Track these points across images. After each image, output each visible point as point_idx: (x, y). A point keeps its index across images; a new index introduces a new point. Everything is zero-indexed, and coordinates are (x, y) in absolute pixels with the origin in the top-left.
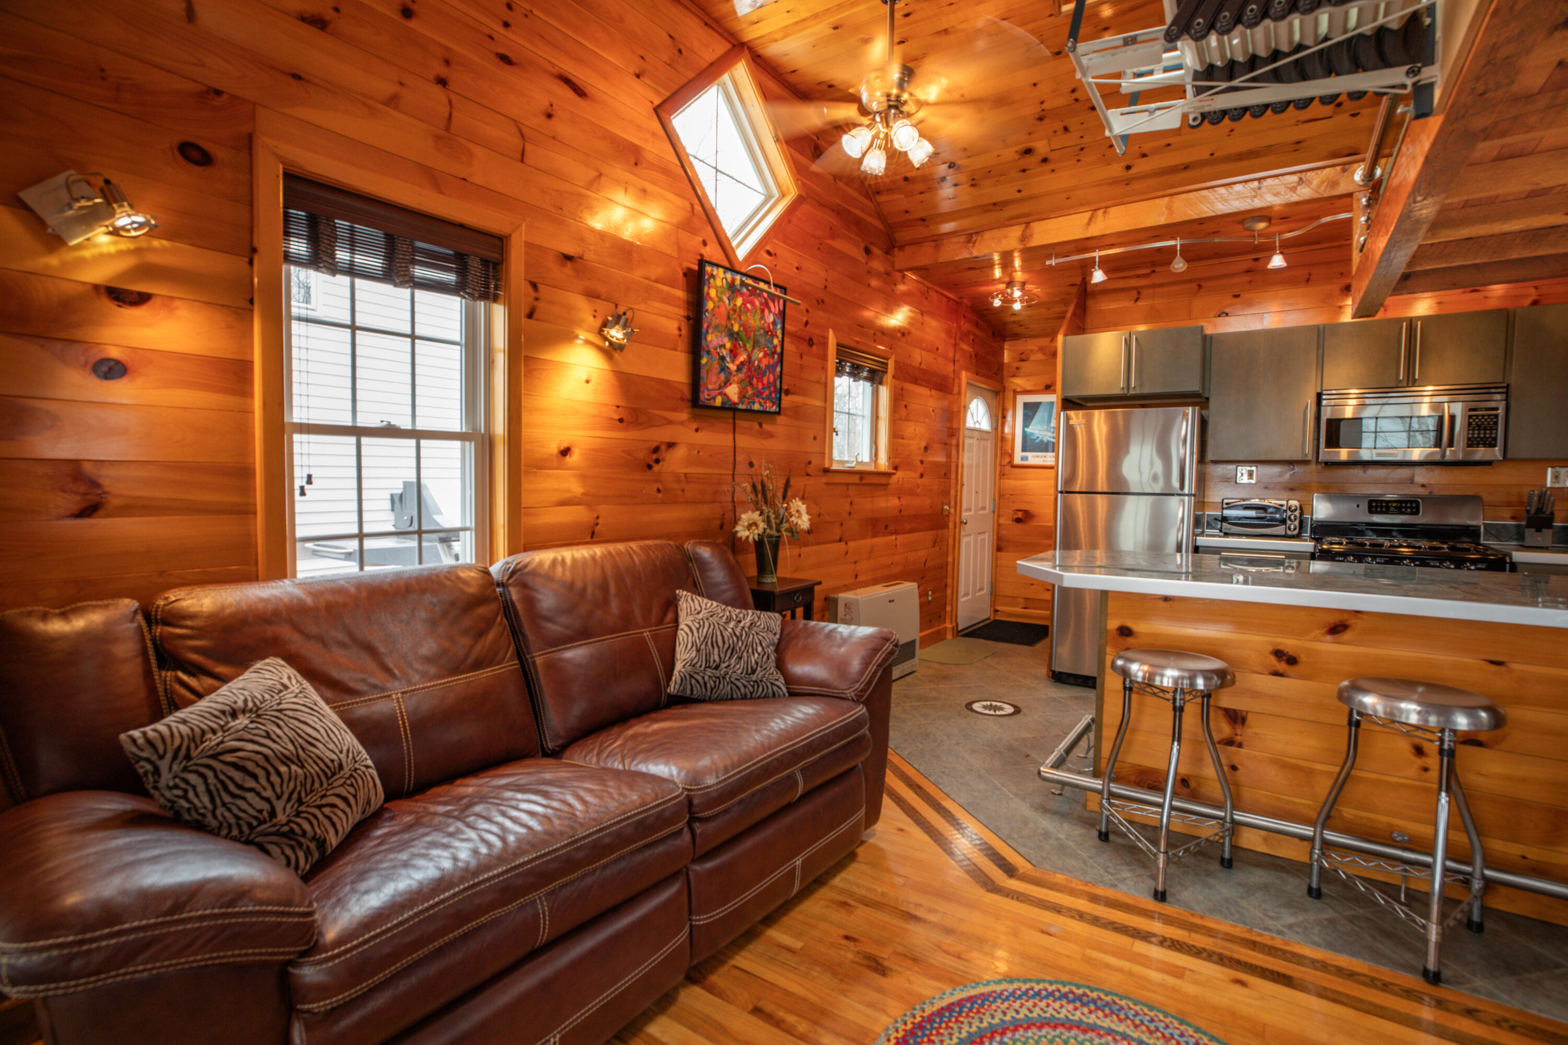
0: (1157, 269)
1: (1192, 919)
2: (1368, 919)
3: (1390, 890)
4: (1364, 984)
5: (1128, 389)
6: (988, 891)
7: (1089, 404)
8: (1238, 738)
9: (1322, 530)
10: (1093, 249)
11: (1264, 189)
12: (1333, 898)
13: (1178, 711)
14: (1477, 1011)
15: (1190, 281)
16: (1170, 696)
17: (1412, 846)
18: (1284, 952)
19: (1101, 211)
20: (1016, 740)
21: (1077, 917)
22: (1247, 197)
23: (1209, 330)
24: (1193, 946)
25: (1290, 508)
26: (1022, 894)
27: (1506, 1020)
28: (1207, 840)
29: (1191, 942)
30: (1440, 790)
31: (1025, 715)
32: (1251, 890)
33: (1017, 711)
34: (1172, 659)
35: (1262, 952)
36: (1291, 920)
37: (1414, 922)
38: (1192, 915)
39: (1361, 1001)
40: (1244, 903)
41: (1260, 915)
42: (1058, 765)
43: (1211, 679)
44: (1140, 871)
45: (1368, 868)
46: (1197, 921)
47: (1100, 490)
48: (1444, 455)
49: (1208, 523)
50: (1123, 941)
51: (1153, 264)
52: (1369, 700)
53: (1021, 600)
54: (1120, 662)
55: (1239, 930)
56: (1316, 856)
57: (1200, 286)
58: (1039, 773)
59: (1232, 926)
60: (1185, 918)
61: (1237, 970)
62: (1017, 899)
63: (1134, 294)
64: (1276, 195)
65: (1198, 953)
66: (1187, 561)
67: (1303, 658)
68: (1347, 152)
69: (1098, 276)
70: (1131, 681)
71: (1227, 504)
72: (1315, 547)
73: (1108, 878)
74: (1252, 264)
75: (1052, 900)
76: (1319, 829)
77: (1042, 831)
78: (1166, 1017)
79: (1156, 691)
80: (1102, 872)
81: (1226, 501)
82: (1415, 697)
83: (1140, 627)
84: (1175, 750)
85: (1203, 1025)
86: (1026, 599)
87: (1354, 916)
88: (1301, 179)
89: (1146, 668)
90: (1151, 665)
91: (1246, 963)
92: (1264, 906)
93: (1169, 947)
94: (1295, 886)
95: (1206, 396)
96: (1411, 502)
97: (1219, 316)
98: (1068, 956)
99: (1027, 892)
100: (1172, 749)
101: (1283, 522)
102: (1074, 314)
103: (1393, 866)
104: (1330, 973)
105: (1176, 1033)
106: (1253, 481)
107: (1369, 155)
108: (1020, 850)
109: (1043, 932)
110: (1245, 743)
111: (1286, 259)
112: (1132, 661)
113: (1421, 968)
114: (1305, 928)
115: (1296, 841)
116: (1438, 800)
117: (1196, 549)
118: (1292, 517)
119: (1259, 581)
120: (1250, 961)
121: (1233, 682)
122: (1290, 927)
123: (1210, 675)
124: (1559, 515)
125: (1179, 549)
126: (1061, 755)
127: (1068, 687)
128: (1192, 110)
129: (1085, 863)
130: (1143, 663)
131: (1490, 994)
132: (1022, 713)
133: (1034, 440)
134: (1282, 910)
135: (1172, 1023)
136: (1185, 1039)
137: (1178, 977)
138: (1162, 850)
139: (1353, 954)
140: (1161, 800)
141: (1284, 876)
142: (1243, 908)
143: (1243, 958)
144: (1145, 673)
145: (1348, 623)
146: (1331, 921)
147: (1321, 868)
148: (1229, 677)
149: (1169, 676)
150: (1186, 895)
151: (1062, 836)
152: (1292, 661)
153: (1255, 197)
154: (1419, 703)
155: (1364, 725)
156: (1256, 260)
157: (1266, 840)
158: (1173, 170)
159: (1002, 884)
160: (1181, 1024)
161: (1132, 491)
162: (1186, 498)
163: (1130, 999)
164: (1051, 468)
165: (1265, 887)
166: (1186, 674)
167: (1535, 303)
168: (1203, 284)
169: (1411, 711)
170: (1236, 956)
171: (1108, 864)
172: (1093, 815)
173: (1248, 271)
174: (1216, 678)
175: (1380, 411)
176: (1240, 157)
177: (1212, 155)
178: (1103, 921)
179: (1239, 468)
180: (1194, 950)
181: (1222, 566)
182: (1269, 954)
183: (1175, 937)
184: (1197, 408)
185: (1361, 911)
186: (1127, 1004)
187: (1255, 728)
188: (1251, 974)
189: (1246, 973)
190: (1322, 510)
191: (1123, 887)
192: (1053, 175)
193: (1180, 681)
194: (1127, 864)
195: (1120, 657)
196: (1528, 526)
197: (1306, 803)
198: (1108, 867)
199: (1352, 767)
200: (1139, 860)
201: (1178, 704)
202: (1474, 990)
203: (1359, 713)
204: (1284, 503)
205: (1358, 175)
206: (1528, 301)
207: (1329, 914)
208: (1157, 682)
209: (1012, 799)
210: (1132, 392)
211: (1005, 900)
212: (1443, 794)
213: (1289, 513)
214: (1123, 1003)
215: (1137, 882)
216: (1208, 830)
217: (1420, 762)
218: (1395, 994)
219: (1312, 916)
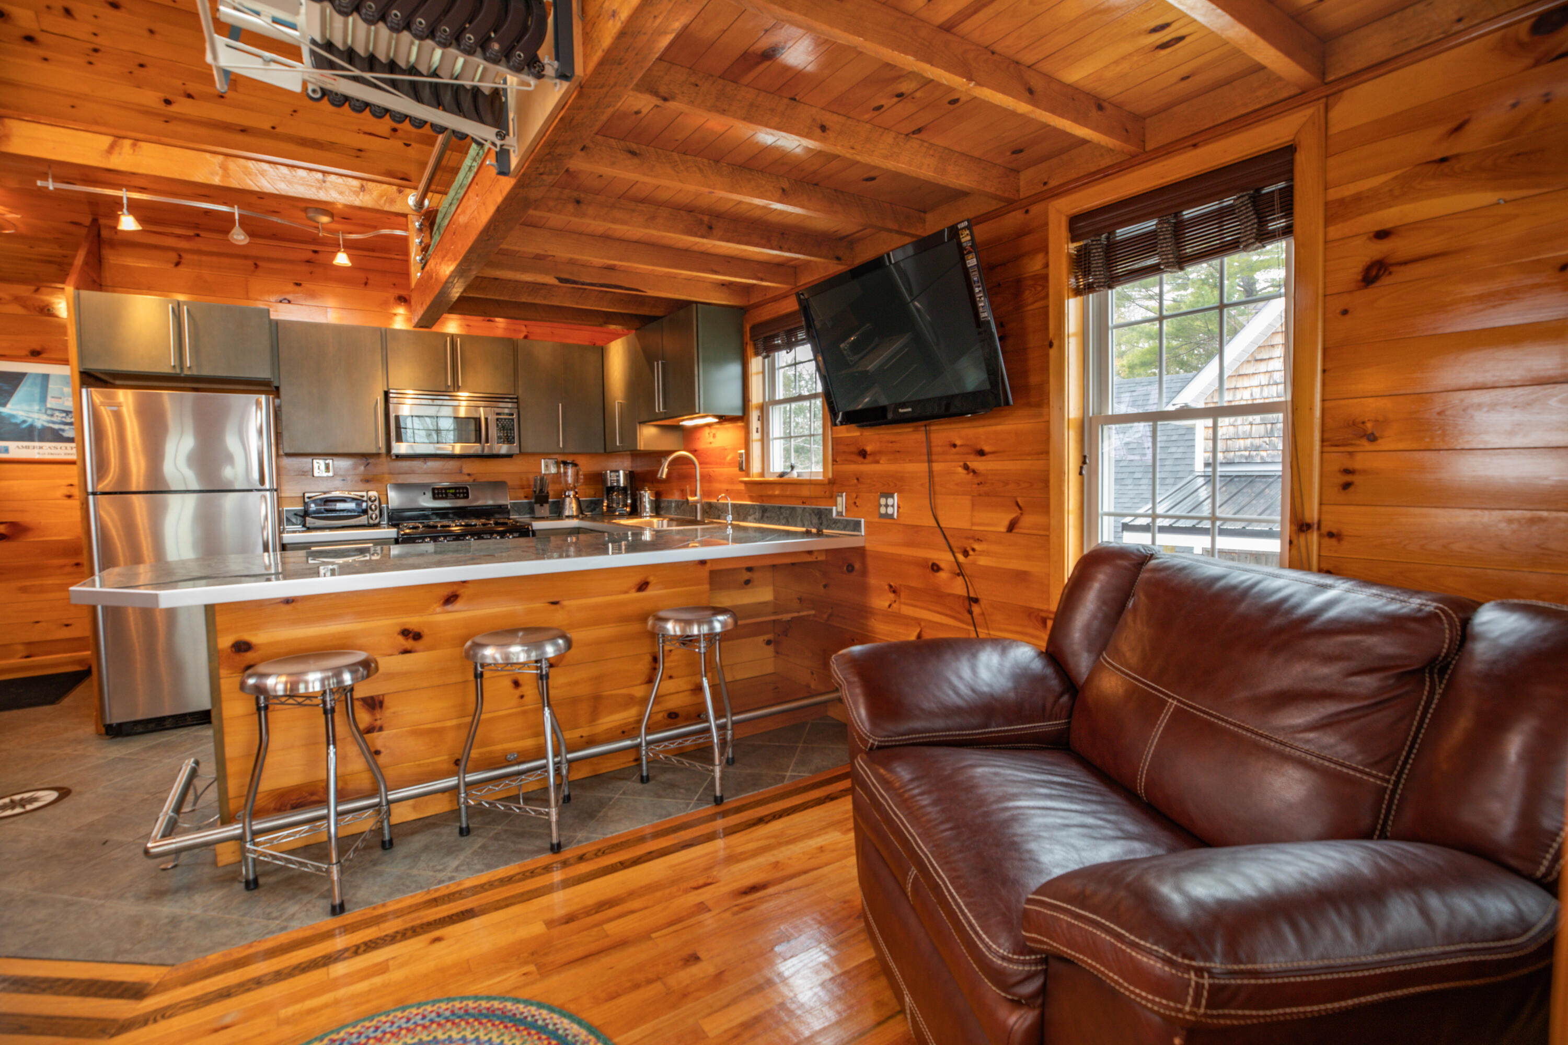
0: (202, 234)
1: (376, 913)
2: (506, 831)
3: (514, 799)
4: (520, 880)
5: (182, 369)
6: (112, 1036)
7: (118, 382)
8: (379, 723)
9: (396, 518)
10: (118, 187)
11: (328, 184)
12: (478, 828)
13: (329, 713)
14: (584, 854)
15: (246, 257)
16: (319, 700)
17: (523, 759)
18: (460, 892)
19: (127, 143)
20: (78, 830)
21: (254, 986)
22: (312, 186)
23: (273, 316)
24: (387, 936)
25: (370, 499)
26: (168, 1007)
27: (599, 850)
28: (371, 831)
29: (383, 934)
30: (544, 707)
31: (80, 793)
32: (415, 857)
33: (64, 793)
34: (311, 662)
35: (444, 903)
36: (456, 863)
37: (541, 813)
38: (374, 908)
39: (523, 894)
40: (415, 872)
41: (431, 873)
42: (170, 830)
43: (357, 671)
44: (306, 898)
45: (500, 791)
46: (381, 911)
47: (134, 489)
48: (483, 450)
49: (288, 520)
50: (317, 975)
51: (197, 226)
52: (490, 653)
53: (21, 647)
54: (251, 681)
55: (419, 896)
56: (462, 800)
57: (256, 266)
58: (146, 852)
59: (412, 897)
60: (369, 916)
61: (430, 932)
62: (163, 1017)
63: (174, 256)
64: (341, 193)
65: (393, 939)
66: (276, 560)
67: (426, 631)
68: (401, 176)
69: (128, 223)
70: (266, 699)
71: (309, 498)
72: (398, 533)
73: (273, 925)
74: (310, 255)
75: (215, 988)
76: (462, 776)
77: (166, 921)
78: (388, 1016)
79: (300, 700)
80: (264, 922)
81: (307, 495)
82: (518, 640)
83: (259, 638)
84: (332, 755)
85: (422, 997)
86: (29, 644)
87: (497, 834)
88: (362, 186)
89: (283, 679)
90: (289, 675)
91: (435, 921)
92: (431, 864)
93: (365, 951)
94: (449, 833)
95: (276, 384)
96: (463, 488)
97: (281, 302)
98: (261, 1034)
99: (174, 1002)
100: (328, 754)
101: (365, 512)
102: (86, 263)
103: (498, 786)
104: (496, 887)
105: (403, 1023)
106: (331, 474)
107: (422, 185)
108: (142, 959)
109: (216, 1030)
110: (385, 726)
111: (351, 257)
112: (267, 675)
113: (549, 846)
114: (468, 864)
115: (439, 795)
116: (543, 714)
117: (284, 547)
118: (373, 507)
119: (345, 570)
120: (438, 916)
121: (377, 669)
122: (457, 869)
123: (354, 668)
124: (551, 493)
125: (266, 549)
126: (171, 818)
127: (135, 738)
128: (313, 80)
129: (239, 924)
130: (279, 675)
131: (587, 839)
132: (73, 793)
133: (16, 425)
134: (446, 860)
135: (395, 1017)
136: (412, 1021)
137: (384, 973)
138: (334, 861)
139: (506, 863)
140: (325, 812)
141: (437, 830)
142: (415, 876)
143: (431, 918)
144: (286, 683)
145: (458, 593)
146: (483, 847)
147: (468, 807)
148: (373, 665)
149: (314, 681)
150: (362, 894)
151: (198, 911)
152: (417, 636)
153: (320, 188)
154: (523, 644)
155: (487, 675)
156: (315, 252)
157: (414, 807)
158: (228, 127)
159: (131, 1016)
160: (404, 1011)
161: (173, 489)
162: (268, 494)
163: (347, 1026)
164: (73, 463)
165: (426, 848)
166: (330, 674)
167: (526, 337)
168: (259, 263)
169: (518, 652)
170: (425, 920)
171: (268, 910)
172: (229, 868)
173: (308, 262)
174: (361, 669)
175: (438, 411)
176: (304, 142)
177: (273, 128)
178: (286, 971)
179: (315, 461)
180: (389, 939)
181: (310, 562)
182: (450, 901)
183: (367, 939)
184: (271, 397)
185: (500, 827)
186: (346, 1033)
187: (392, 707)
188: (443, 927)
189: (439, 928)
190: (394, 499)
191: (295, 924)
192: (45, 65)
193: (326, 683)
194: (290, 898)
195: (250, 676)
196: (536, 503)
197: (442, 759)
198: (269, 914)
199: (481, 713)
200: (302, 888)
201: (329, 706)
202: (579, 842)
203: (482, 666)
204: (364, 494)
205: (411, 200)
206: (522, 336)
207: (480, 842)
208: (302, 689)
209: (102, 906)
210: (187, 372)
211: (145, 1030)
212: (546, 709)
213: (370, 503)
214: (342, 1034)
215: (308, 910)
216: (366, 823)
217: (518, 692)
218: (541, 874)
219: (468, 852)
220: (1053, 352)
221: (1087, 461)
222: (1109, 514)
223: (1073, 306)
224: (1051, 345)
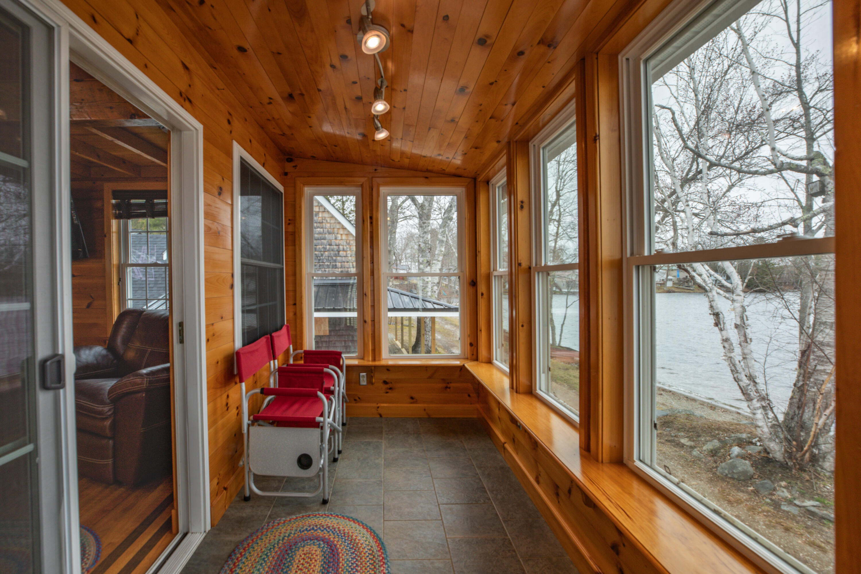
220: (106, 239)
221: (121, 281)
222: (130, 299)
223: (114, 223)
224: (105, 236)
